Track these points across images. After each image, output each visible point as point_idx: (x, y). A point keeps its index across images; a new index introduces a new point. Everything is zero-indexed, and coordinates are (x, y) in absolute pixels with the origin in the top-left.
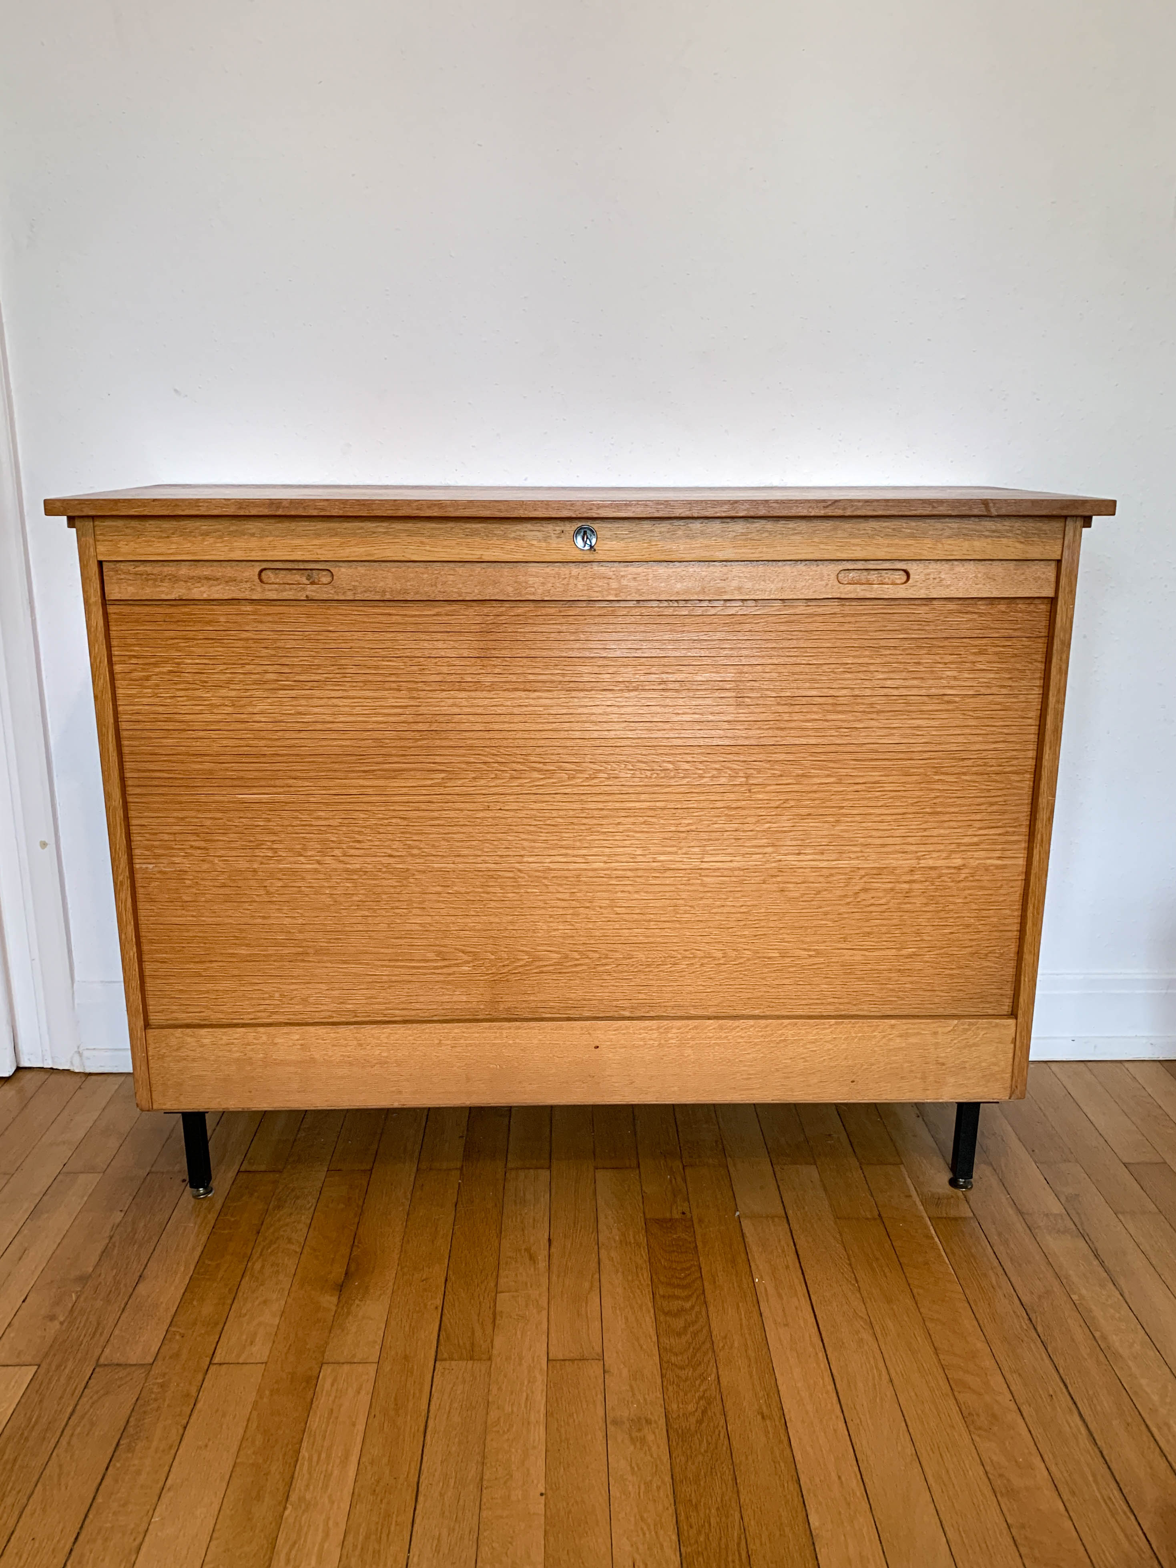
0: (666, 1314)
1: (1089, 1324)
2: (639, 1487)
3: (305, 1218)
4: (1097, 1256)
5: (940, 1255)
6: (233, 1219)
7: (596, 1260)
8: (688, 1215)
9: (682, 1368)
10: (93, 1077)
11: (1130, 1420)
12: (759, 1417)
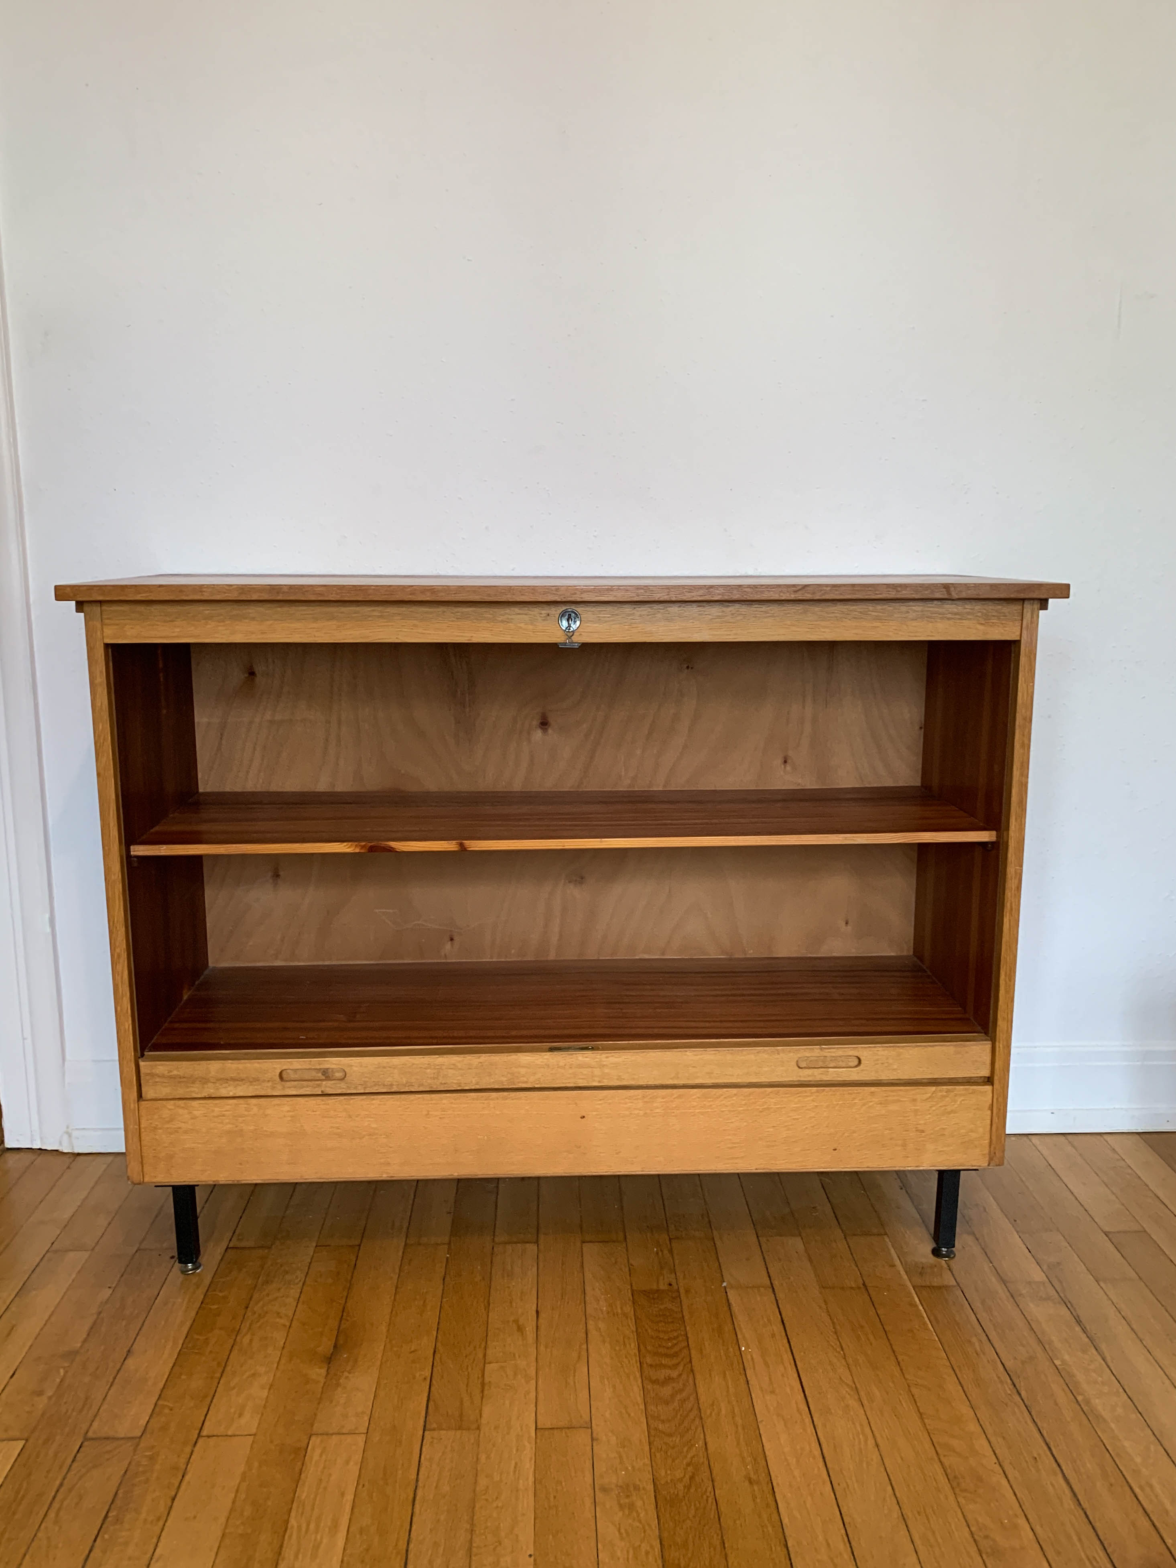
0: (655, 1382)
1: (1072, 1389)
2: (628, 1552)
3: (294, 1292)
4: (1079, 1322)
5: (925, 1324)
6: (221, 1294)
7: (584, 1330)
8: (675, 1286)
9: (670, 1435)
10: (81, 1157)
11: (1113, 1481)
12: (747, 1483)
